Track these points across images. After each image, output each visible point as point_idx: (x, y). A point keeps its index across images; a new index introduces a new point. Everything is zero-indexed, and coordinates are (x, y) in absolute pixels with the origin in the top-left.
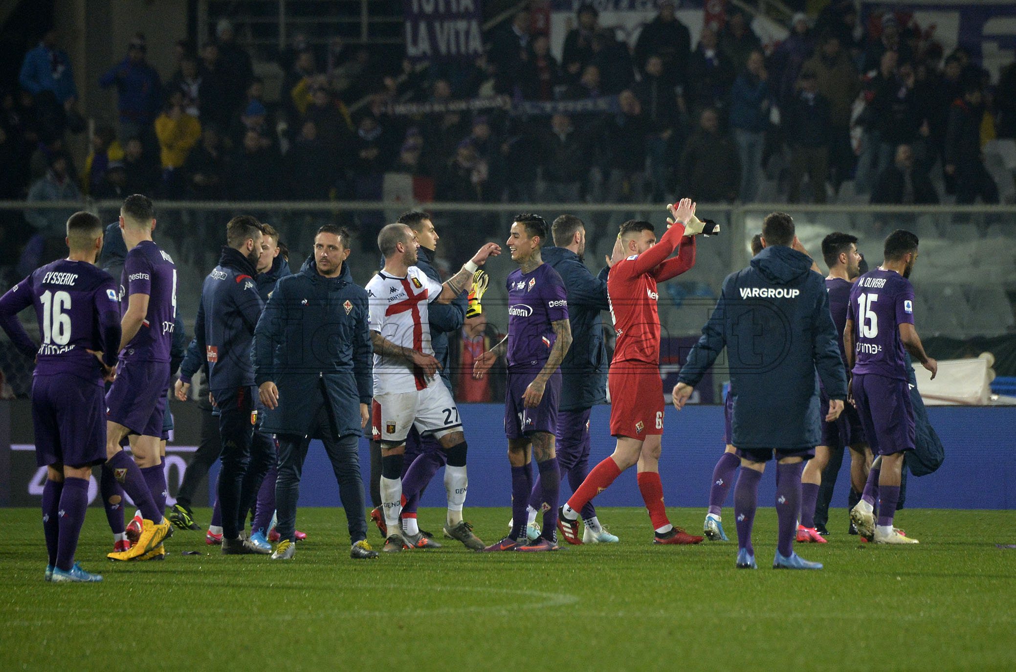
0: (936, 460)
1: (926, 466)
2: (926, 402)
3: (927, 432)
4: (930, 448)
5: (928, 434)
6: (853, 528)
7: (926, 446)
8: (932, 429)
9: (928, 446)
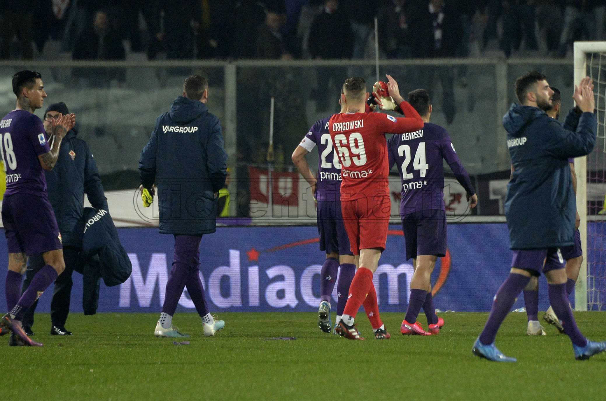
0: (126, 273)
1: (116, 277)
2: (117, 224)
3: (119, 250)
4: (121, 263)
5: (119, 251)
6: (55, 329)
7: (118, 260)
8: (122, 247)
9: (119, 260)
